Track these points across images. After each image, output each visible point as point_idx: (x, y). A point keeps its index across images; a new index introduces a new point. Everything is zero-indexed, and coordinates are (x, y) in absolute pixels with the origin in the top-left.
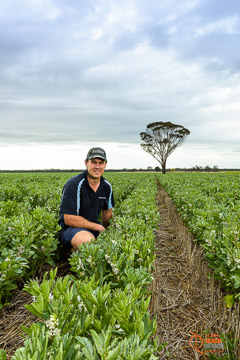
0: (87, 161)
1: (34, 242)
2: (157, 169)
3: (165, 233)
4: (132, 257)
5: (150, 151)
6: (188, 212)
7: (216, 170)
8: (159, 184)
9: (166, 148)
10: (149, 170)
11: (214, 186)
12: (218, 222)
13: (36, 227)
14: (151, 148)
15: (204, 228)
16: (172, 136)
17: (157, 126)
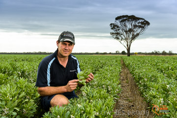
0: (58, 42)
1: (18, 106)
2: (123, 53)
3: (126, 102)
5: (118, 38)
6: (145, 86)
7: (171, 54)
8: (124, 64)
9: (131, 36)
10: (117, 53)
11: (167, 65)
12: (166, 92)
13: (19, 94)
14: (118, 36)
15: (154, 97)
16: (135, 26)
17: (123, 19)
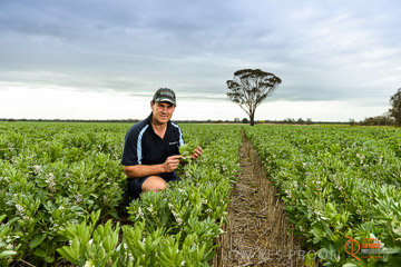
0: (153, 102)
1: (96, 192)
2: (245, 121)
3: (246, 187)
4: (198, 207)
5: (237, 101)
6: (273, 164)
7: (309, 123)
8: (245, 136)
9: (255, 98)
10: (236, 121)
11: (304, 137)
12: (301, 172)
13: (98, 175)
14: (238, 98)
15: (285, 179)
16: (261, 84)
17: (245, 74)
